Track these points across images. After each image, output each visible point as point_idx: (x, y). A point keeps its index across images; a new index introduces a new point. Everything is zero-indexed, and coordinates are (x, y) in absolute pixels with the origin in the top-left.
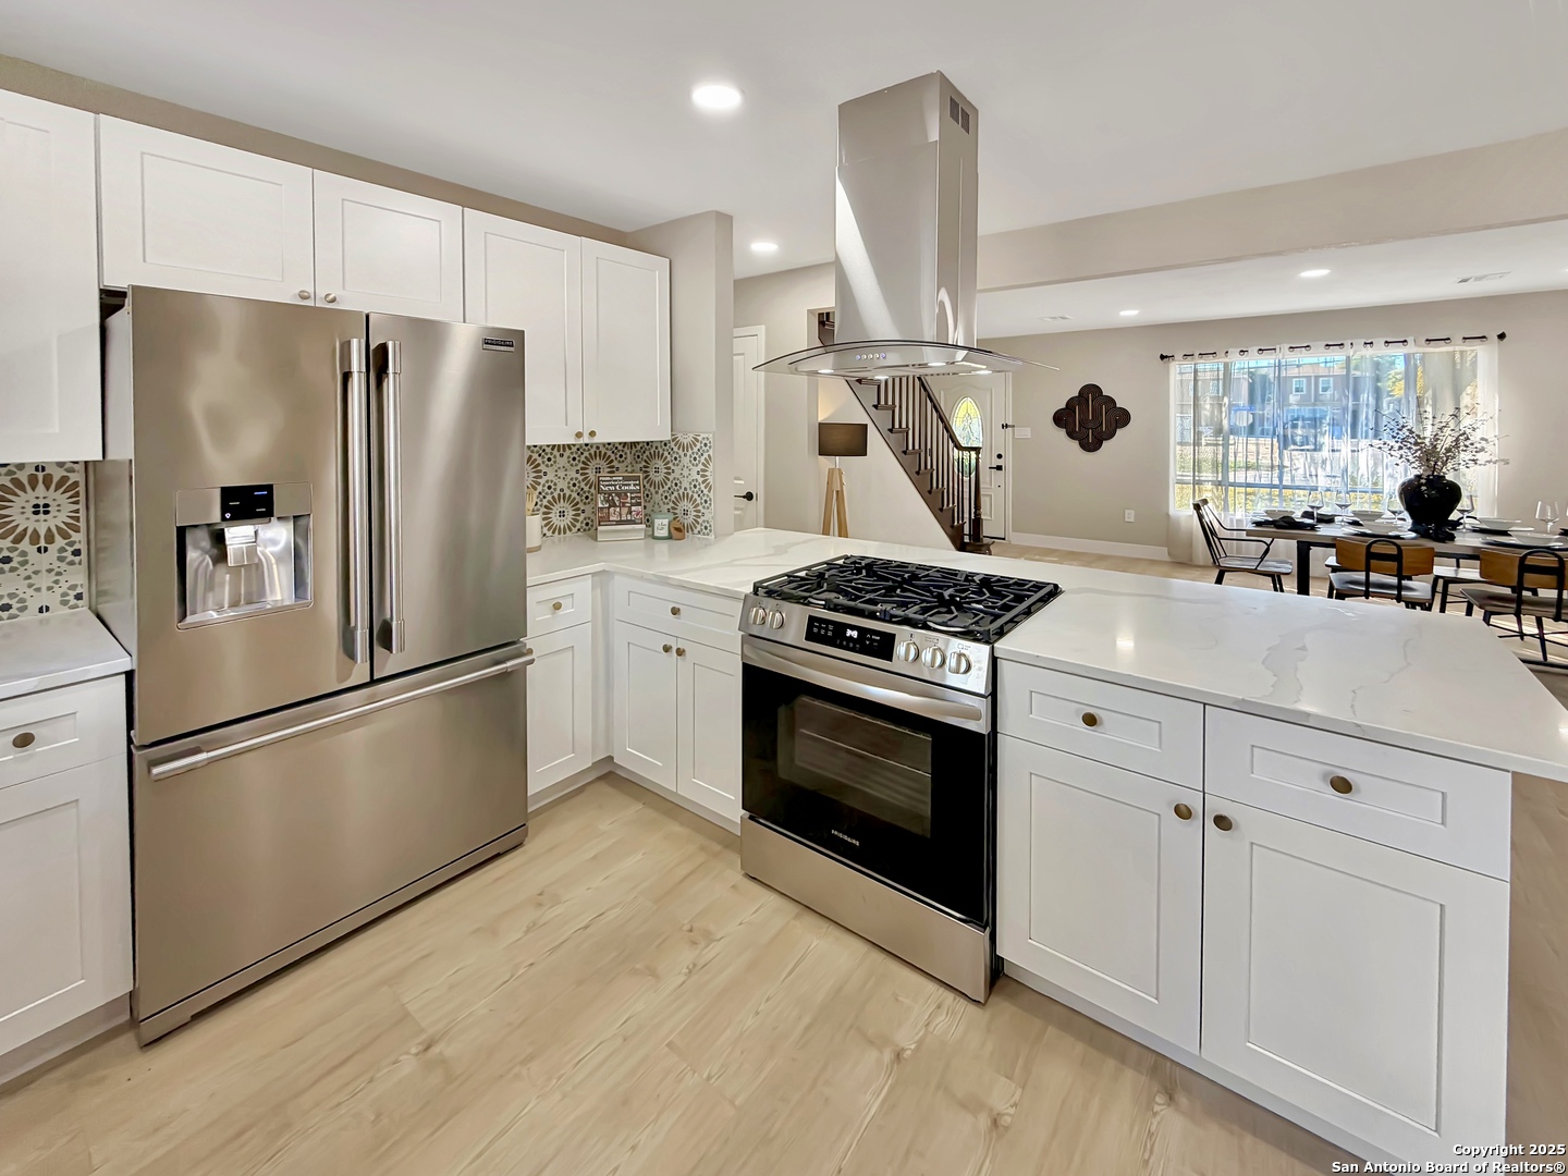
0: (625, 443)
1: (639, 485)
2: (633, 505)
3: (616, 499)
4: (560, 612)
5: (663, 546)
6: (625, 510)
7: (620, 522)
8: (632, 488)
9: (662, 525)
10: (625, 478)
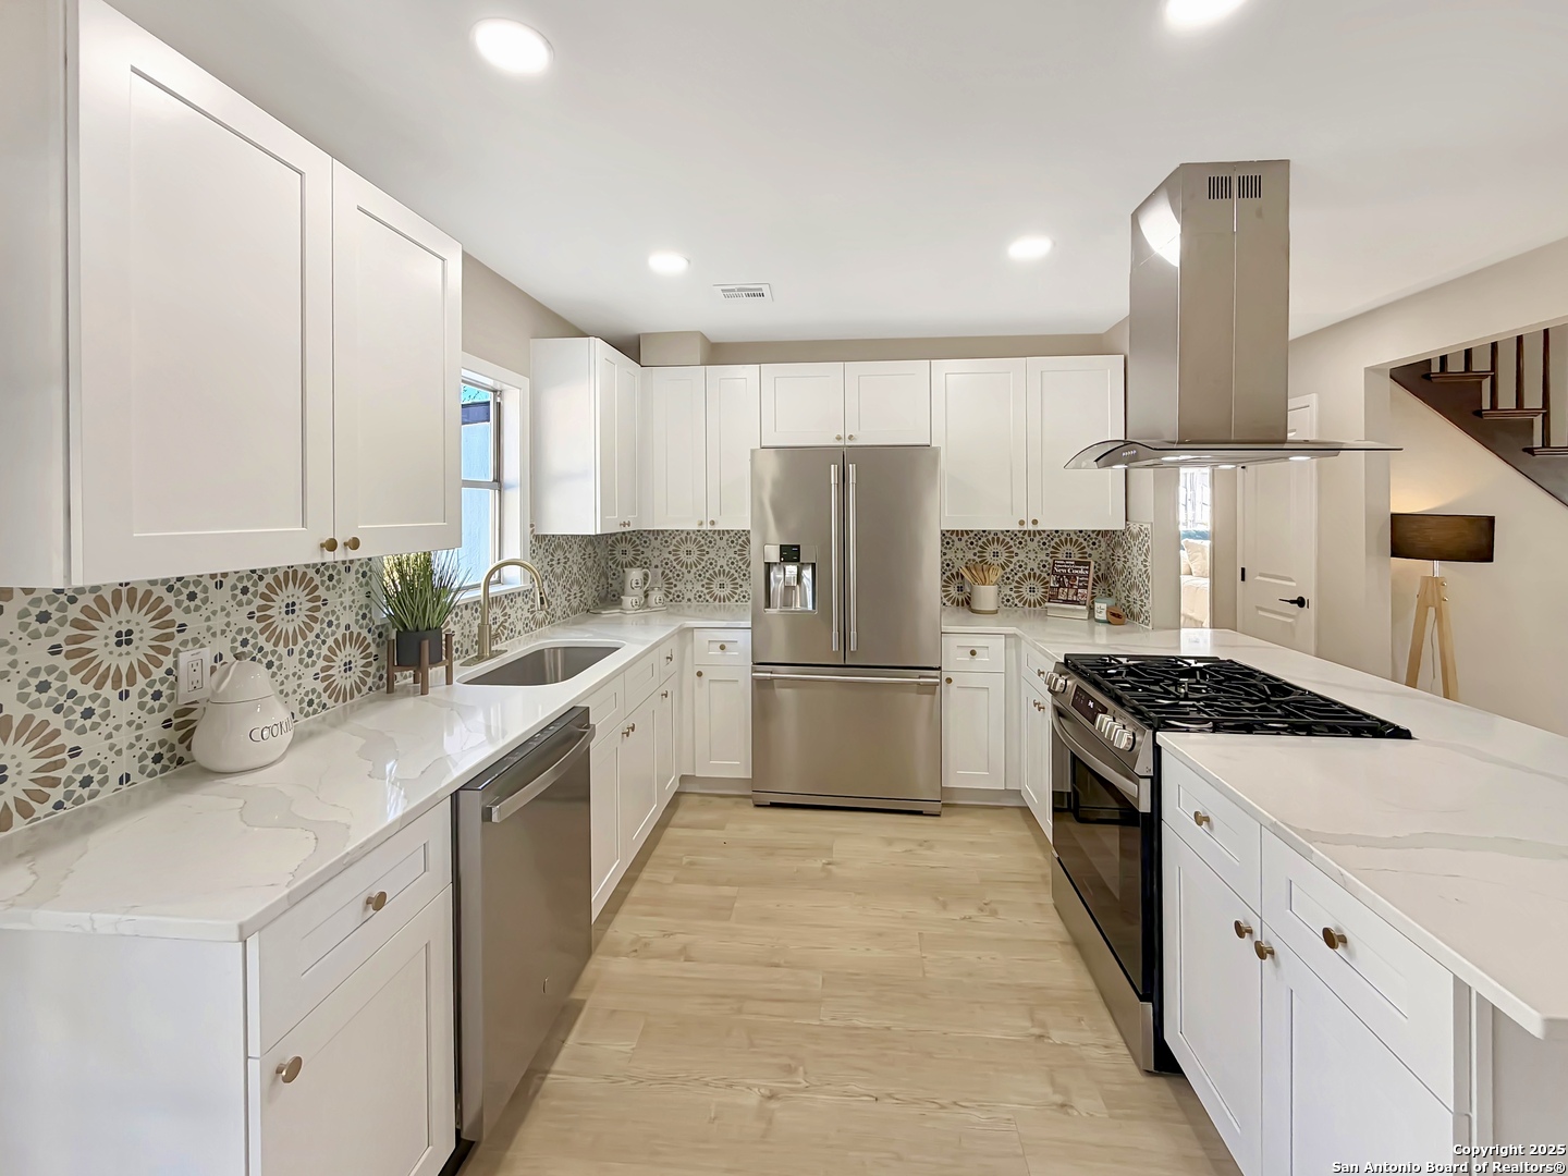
0: (1099, 531)
1: (1089, 570)
2: (1079, 587)
3: (1066, 580)
4: (977, 658)
5: (1102, 628)
6: (1072, 592)
7: (1066, 602)
8: (1081, 572)
9: (1101, 609)
10: (1077, 563)
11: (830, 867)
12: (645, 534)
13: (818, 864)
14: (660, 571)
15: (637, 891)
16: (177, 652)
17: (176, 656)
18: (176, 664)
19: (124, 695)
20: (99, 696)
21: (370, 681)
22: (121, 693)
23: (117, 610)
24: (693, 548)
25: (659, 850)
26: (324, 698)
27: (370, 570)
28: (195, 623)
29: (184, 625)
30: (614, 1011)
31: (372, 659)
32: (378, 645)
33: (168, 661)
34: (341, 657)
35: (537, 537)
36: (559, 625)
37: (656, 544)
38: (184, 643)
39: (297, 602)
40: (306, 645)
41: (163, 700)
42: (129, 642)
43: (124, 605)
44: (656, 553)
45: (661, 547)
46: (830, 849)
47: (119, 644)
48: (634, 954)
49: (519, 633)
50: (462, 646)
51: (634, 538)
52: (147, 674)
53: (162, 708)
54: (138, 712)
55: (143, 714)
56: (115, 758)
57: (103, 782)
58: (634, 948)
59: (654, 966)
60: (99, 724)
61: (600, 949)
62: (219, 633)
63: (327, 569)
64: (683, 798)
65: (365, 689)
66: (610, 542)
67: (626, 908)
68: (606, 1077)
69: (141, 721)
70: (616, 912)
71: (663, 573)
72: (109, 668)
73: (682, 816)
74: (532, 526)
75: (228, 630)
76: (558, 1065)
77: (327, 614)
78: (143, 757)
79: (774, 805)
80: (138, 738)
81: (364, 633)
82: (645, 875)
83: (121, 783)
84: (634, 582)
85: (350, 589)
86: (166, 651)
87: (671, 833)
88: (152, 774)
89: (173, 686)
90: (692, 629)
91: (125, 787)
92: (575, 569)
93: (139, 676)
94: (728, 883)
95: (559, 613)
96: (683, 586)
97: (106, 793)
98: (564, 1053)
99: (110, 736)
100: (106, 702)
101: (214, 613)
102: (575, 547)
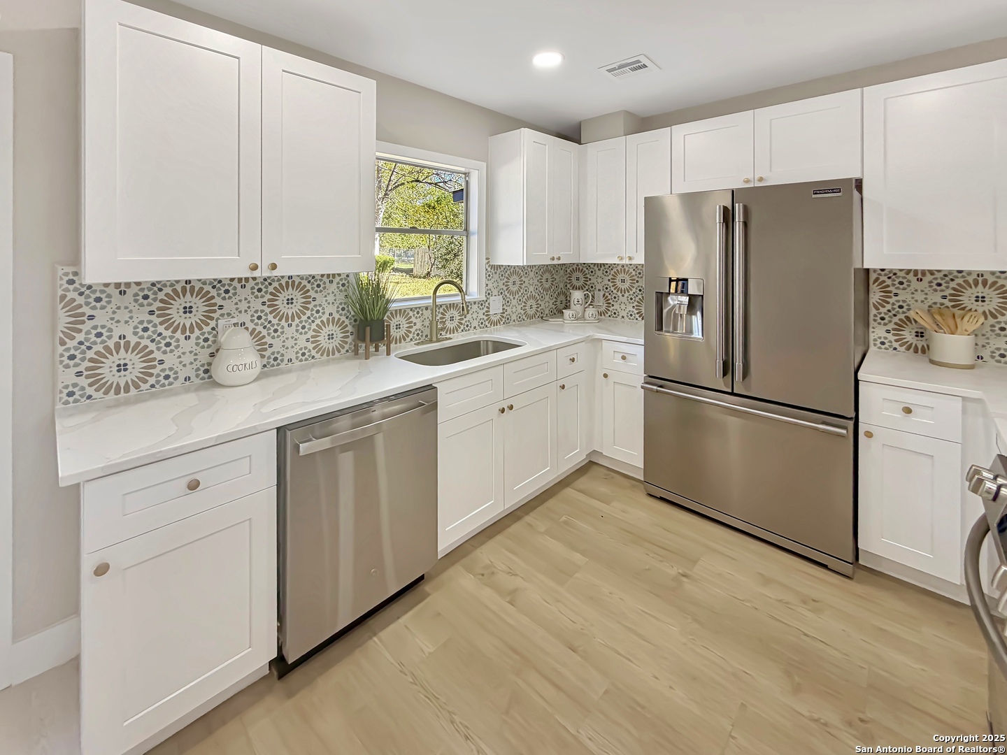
4: (912, 417)
11: (684, 579)
12: (592, 266)
13: (673, 572)
14: (602, 293)
15: (516, 528)
16: (218, 319)
17: (217, 321)
18: (217, 325)
19: (187, 338)
20: (174, 337)
21: (347, 347)
22: (186, 337)
23: (184, 296)
24: (627, 277)
25: (551, 503)
26: (313, 353)
27: (348, 282)
28: (229, 306)
29: (222, 306)
30: (439, 614)
31: (349, 334)
32: (353, 326)
33: (213, 324)
34: (325, 331)
35: (493, 267)
36: (514, 326)
37: (599, 273)
38: (222, 315)
39: (295, 298)
40: (301, 322)
41: (210, 342)
42: (191, 312)
43: (188, 294)
44: (600, 280)
45: (603, 276)
46: (694, 562)
47: (185, 312)
48: (480, 577)
49: (475, 328)
50: (422, 332)
51: (585, 269)
52: (200, 328)
53: (209, 346)
54: (195, 347)
55: (198, 348)
56: (182, 368)
57: (176, 379)
58: (482, 572)
59: (486, 594)
60: (174, 350)
61: (464, 561)
62: (243, 311)
63: (316, 281)
64: (595, 467)
65: (343, 351)
66: (568, 271)
67: (499, 538)
68: (401, 664)
69: (197, 352)
70: (491, 537)
71: (604, 295)
72: (179, 324)
73: (583, 482)
74: (487, 259)
75: (249, 310)
76: (383, 634)
77: (315, 306)
78: (198, 370)
79: (662, 499)
80: (195, 360)
81: (343, 318)
82: (528, 519)
83: (185, 380)
84: (576, 300)
85: (333, 293)
86: (212, 319)
87: (569, 492)
88: (203, 379)
89: (215, 336)
90: (601, 340)
91: (187, 383)
92: (531, 289)
93: (196, 329)
94: (583, 553)
95: (514, 317)
96: (619, 306)
97: (177, 384)
98: (392, 627)
99: (180, 357)
100: (178, 340)
101: (240, 301)
102: (532, 274)
